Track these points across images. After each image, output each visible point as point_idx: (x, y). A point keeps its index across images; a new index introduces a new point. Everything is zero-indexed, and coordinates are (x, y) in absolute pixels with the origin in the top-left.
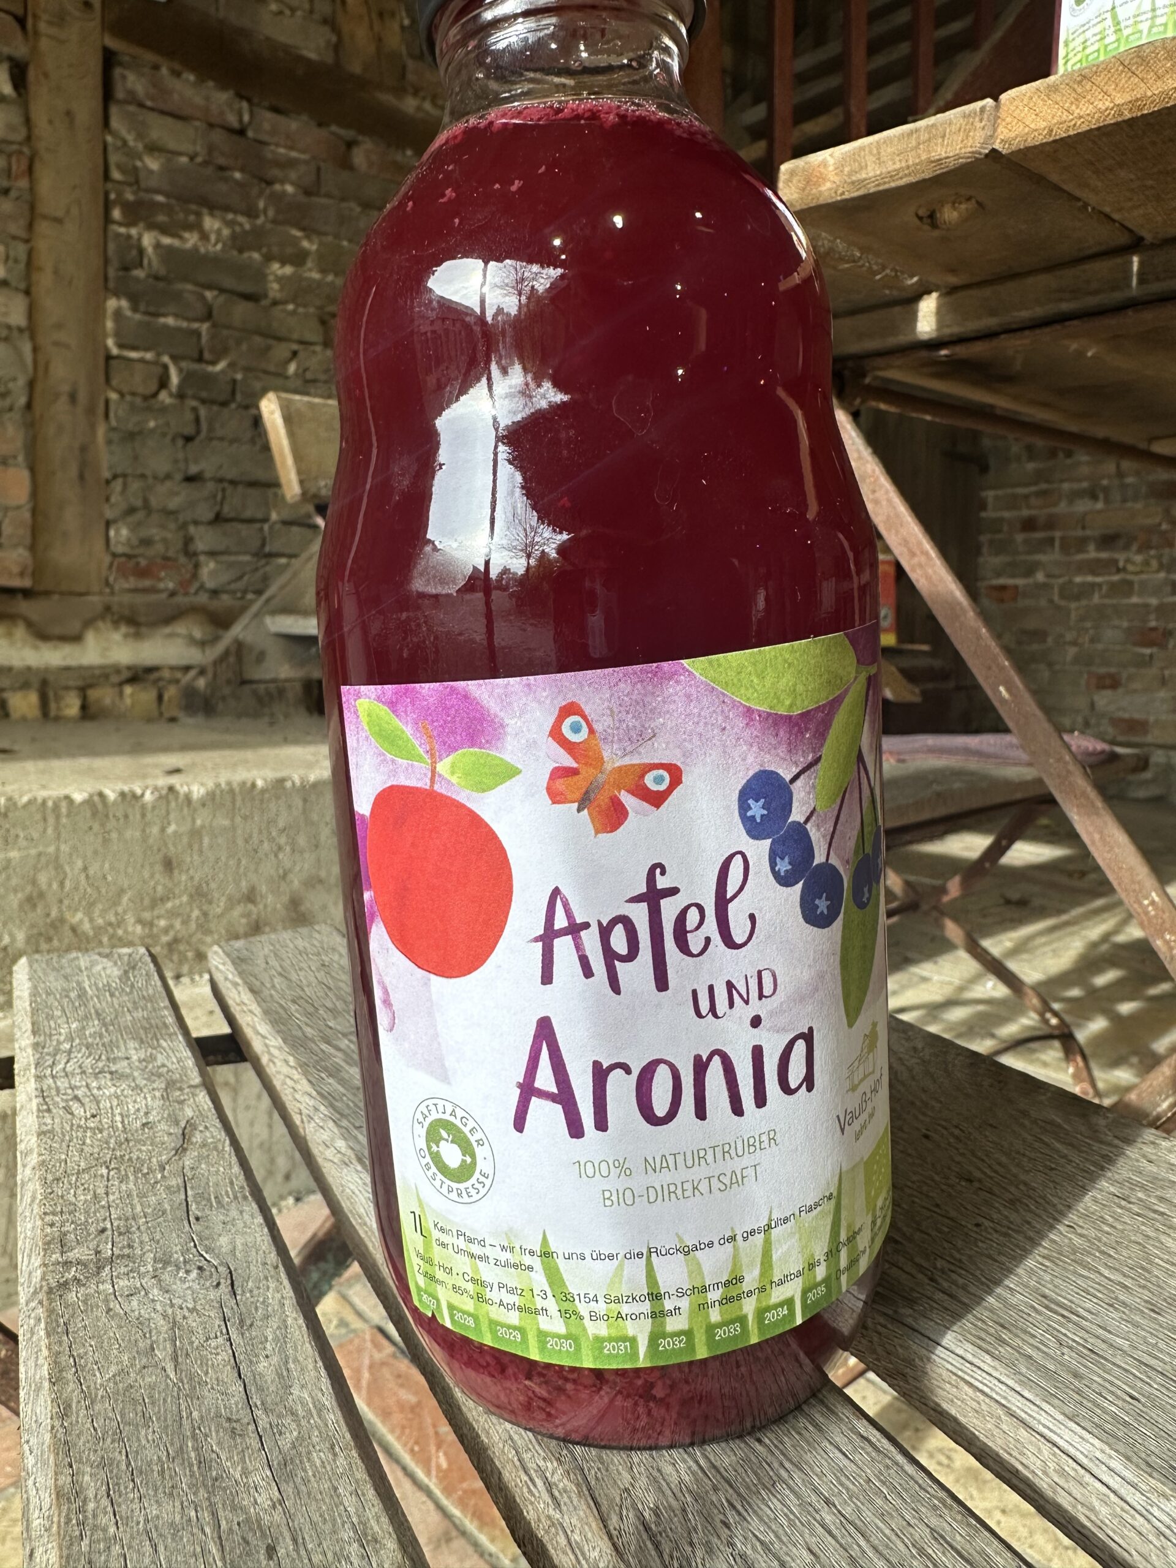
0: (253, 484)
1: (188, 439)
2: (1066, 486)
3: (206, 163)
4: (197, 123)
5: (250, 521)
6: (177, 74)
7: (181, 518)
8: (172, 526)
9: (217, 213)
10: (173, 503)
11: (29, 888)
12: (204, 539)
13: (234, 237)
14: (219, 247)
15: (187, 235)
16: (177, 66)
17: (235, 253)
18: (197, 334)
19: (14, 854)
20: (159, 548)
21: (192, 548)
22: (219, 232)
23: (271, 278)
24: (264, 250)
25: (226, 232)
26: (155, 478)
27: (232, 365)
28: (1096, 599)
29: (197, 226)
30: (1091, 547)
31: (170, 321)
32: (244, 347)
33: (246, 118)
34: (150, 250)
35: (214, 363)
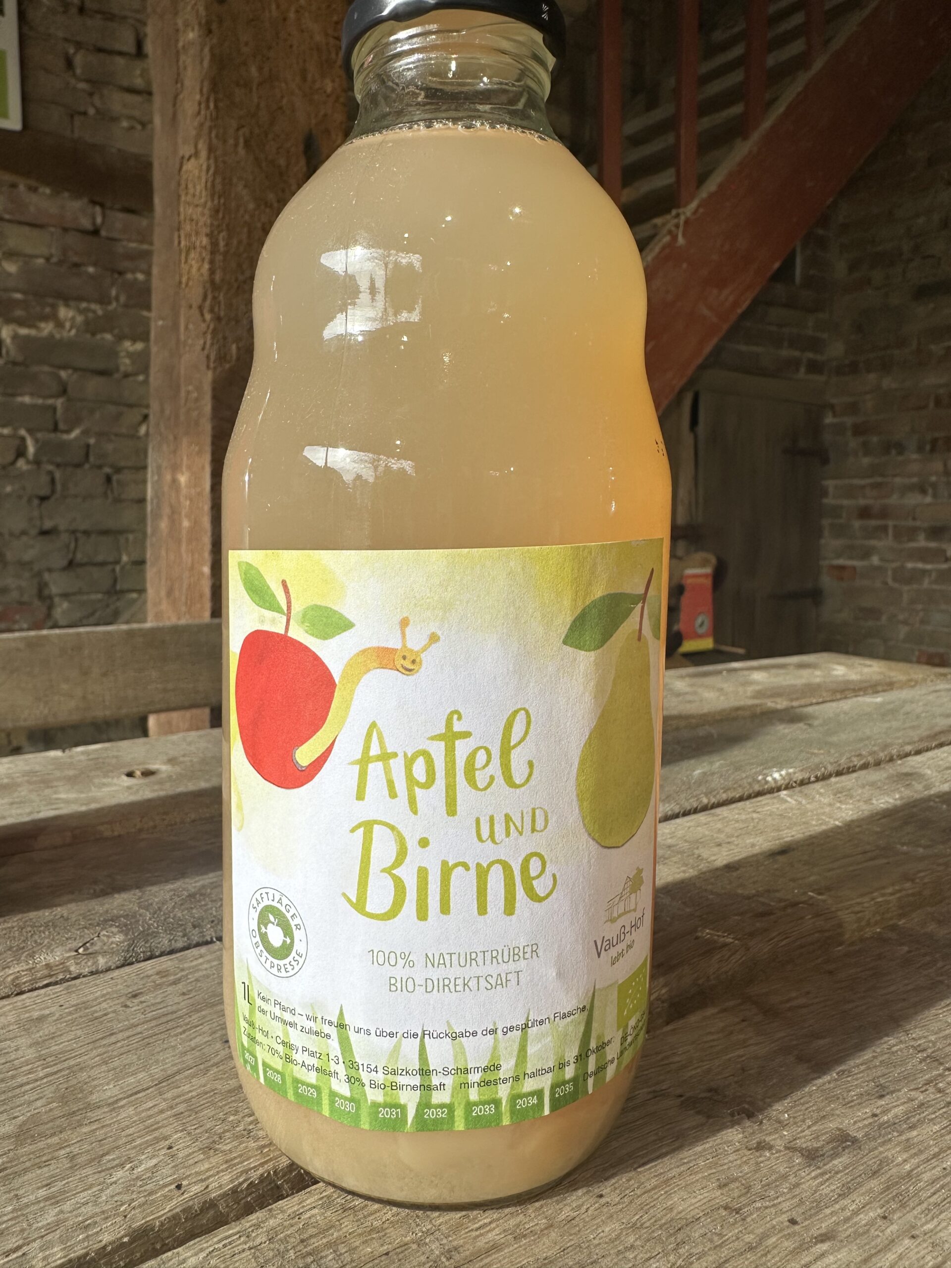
0: (105, 532)
1: (43, 499)
2: (898, 480)
3: (60, 263)
4: (52, 229)
5: (103, 564)
6: (34, 190)
7: (36, 568)
8: (27, 575)
9: (72, 303)
10: (28, 555)
12: (56, 584)
13: (87, 323)
14: (73, 332)
15: (42, 325)
16: (33, 183)
17: (88, 336)
18: (54, 409)
20: (15, 595)
21: (46, 592)
22: (73, 319)
23: (123, 354)
24: (116, 331)
25: (80, 319)
26: (11, 534)
27: (85, 433)
28: (926, 584)
29: (53, 316)
30: (922, 537)
31: (27, 399)
32: (97, 415)
33: (99, 220)
34: (8, 341)
35: (68, 432)
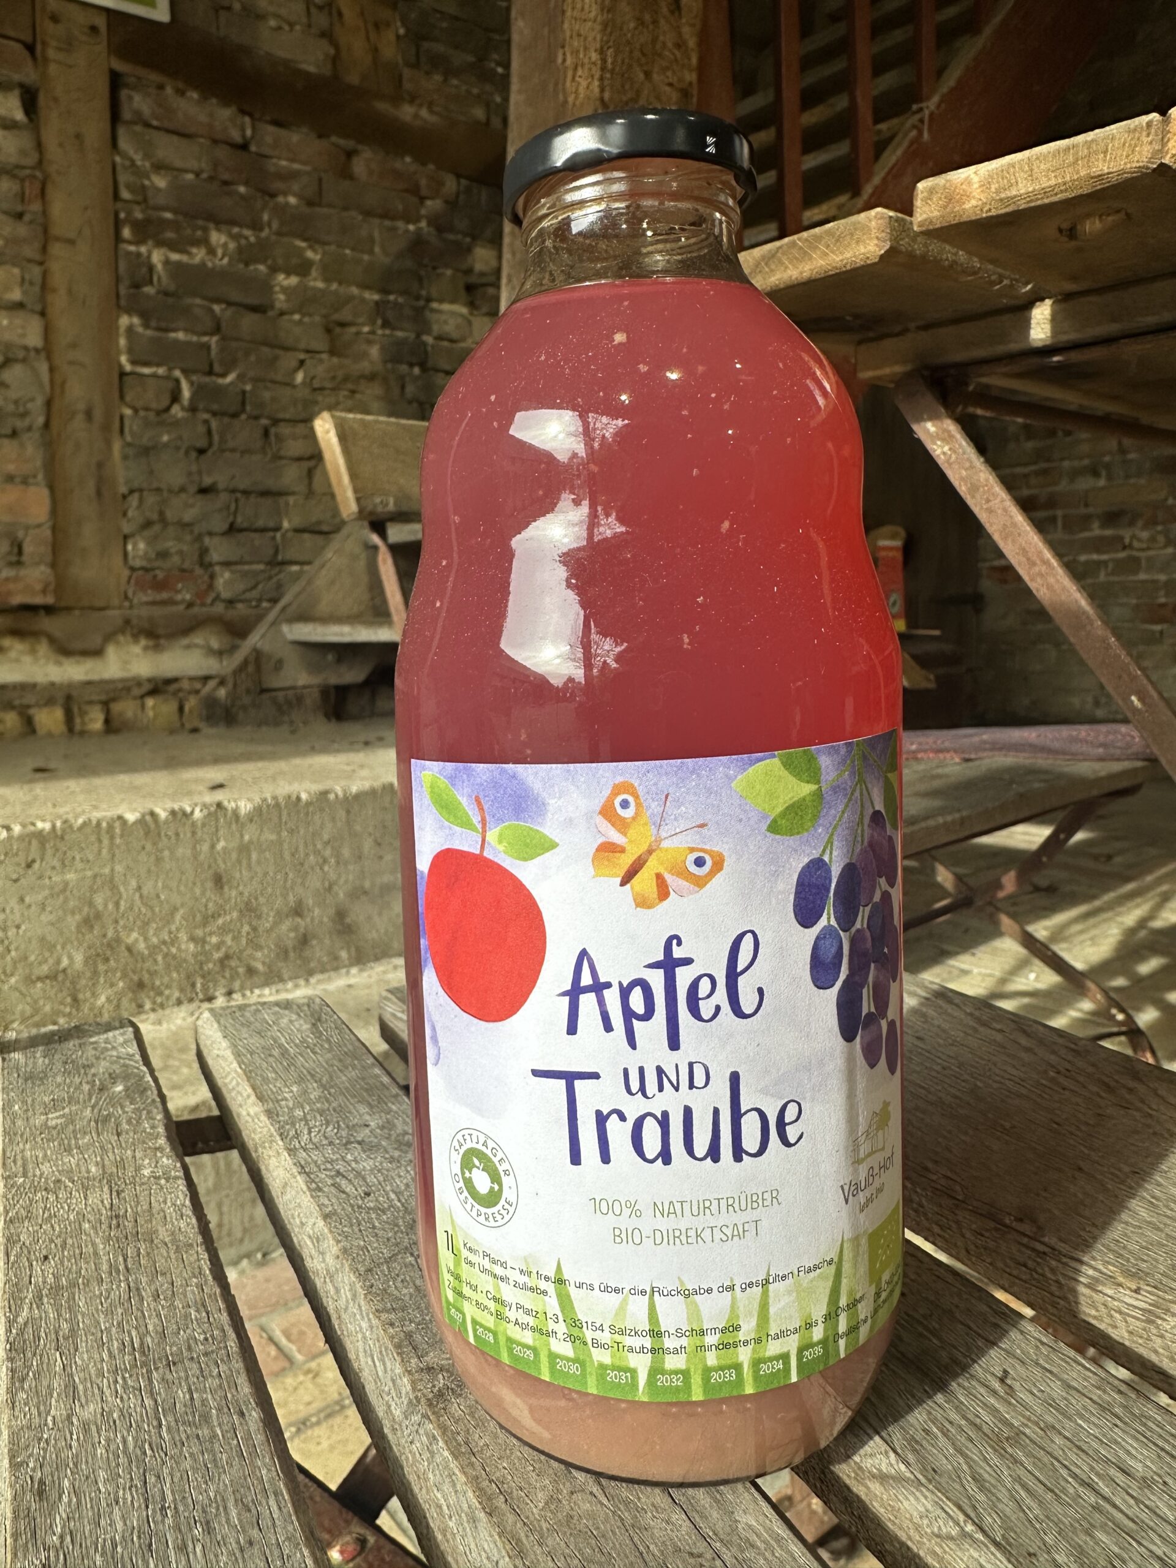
0: (266, 493)
1: (201, 452)
2: (1066, 464)
3: (211, 178)
4: (202, 140)
5: (263, 530)
6: (181, 93)
7: (196, 530)
8: (188, 538)
9: (223, 227)
10: (188, 516)
11: (86, 909)
12: (219, 550)
13: (240, 250)
14: (226, 261)
15: (194, 250)
16: (181, 85)
17: (241, 266)
18: (207, 347)
19: (71, 876)
20: (176, 559)
21: (207, 559)
22: (225, 245)
23: (277, 289)
24: (269, 262)
25: (232, 245)
26: (170, 491)
27: (241, 377)
28: (1102, 577)
29: (205, 242)
30: (1096, 525)
31: (181, 335)
32: (253, 358)
33: (249, 132)
34: (159, 267)
35: (224, 375)
